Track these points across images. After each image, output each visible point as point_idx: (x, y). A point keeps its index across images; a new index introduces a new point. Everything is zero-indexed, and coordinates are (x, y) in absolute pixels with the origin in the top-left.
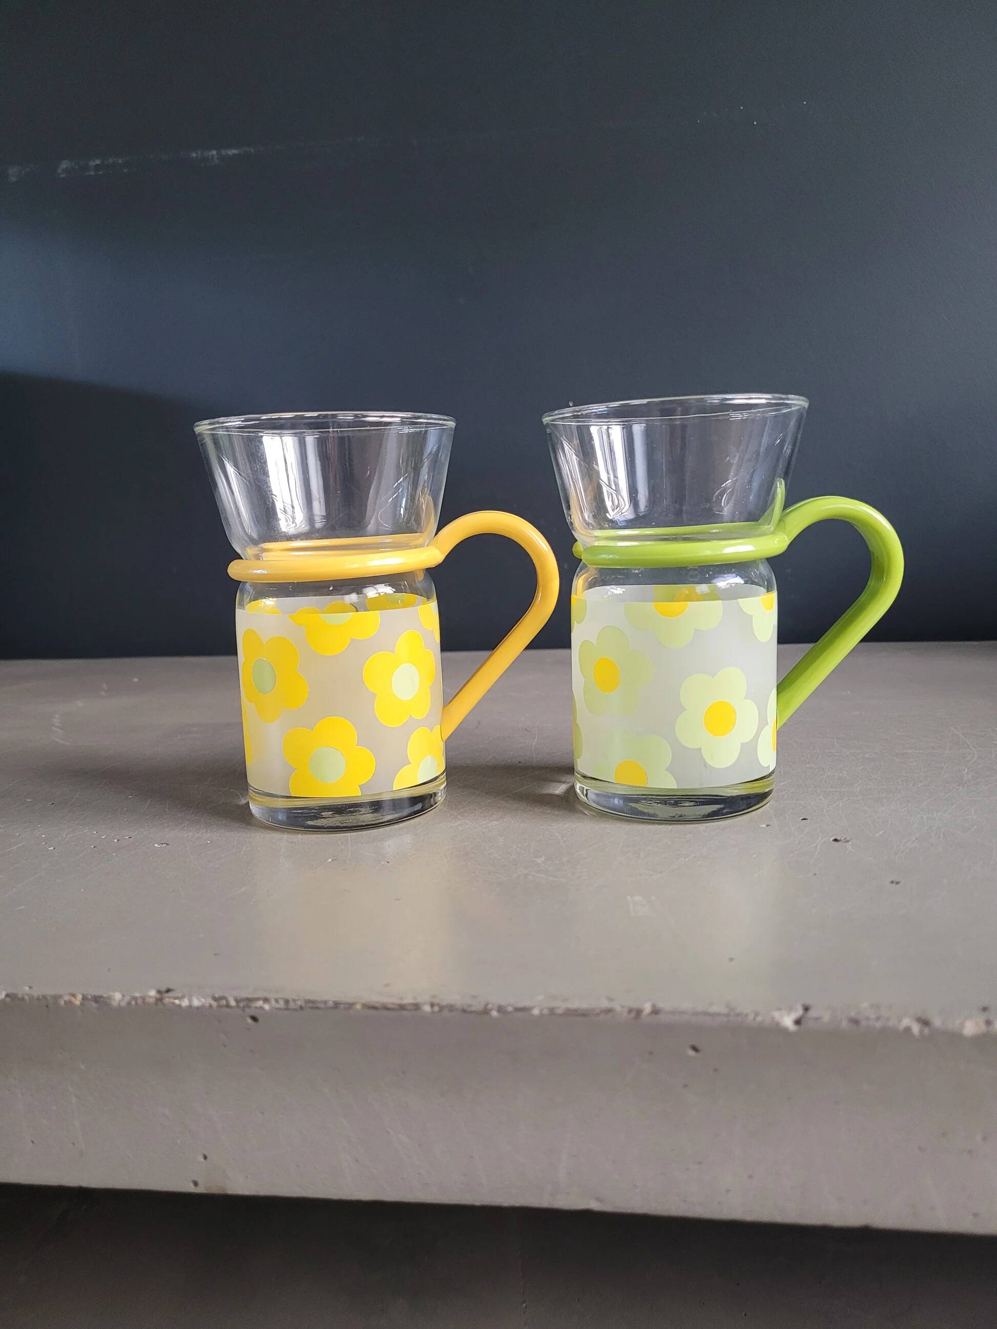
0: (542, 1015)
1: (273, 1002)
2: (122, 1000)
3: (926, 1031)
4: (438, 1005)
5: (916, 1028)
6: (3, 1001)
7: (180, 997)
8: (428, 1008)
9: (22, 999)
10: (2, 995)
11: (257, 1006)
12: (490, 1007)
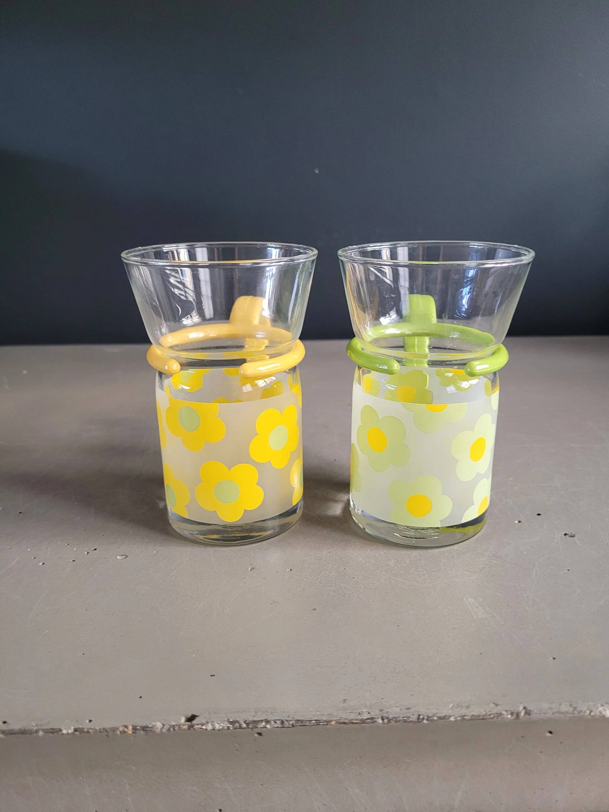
0: (456, 721)
1: (273, 723)
2: (163, 728)
4: (387, 718)
6: (72, 734)
7: (204, 722)
8: (380, 721)
9: (88, 732)
10: (71, 729)
11: (262, 726)
12: (421, 717)
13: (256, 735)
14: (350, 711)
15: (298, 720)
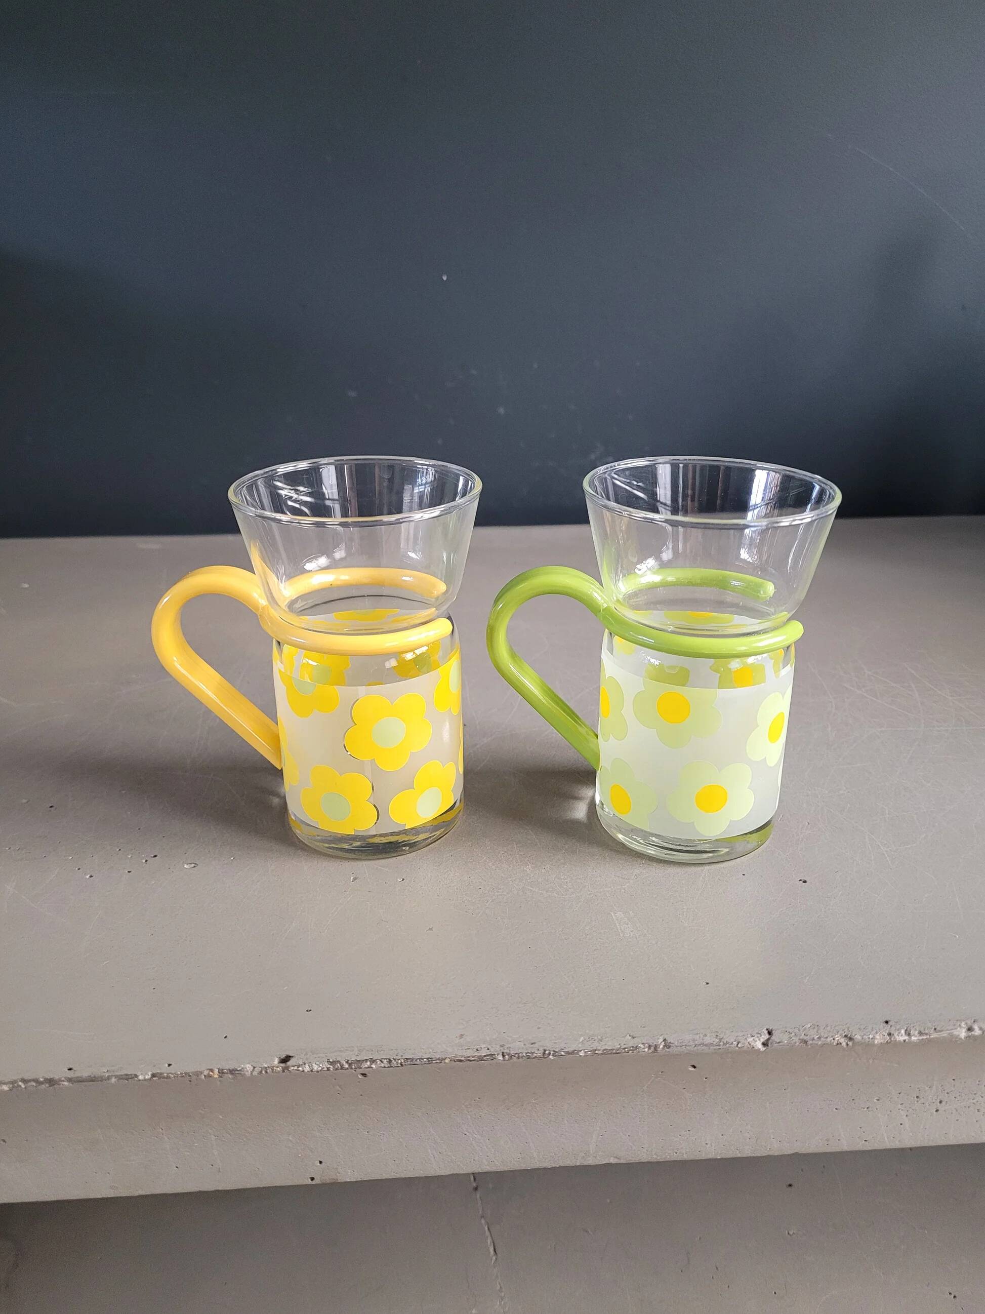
0: (586, 1056)
1: (379, 1062)
2: (253, 1070)
3: (850, 1043)
4: (508, 1054)
5: (843, 1041)
6: (150, 1079)
7: (301, 1063)
8: (501, 1058)
9: (168, 1077)
10: (149, 1075)
11: (366, 1066)
12: (547, 1052)
13: (360, 1077)
14: (466, 1047)
15: (407, 1059)
